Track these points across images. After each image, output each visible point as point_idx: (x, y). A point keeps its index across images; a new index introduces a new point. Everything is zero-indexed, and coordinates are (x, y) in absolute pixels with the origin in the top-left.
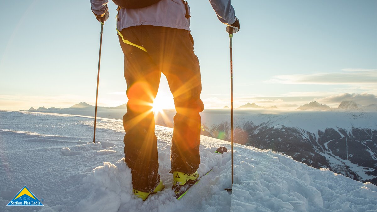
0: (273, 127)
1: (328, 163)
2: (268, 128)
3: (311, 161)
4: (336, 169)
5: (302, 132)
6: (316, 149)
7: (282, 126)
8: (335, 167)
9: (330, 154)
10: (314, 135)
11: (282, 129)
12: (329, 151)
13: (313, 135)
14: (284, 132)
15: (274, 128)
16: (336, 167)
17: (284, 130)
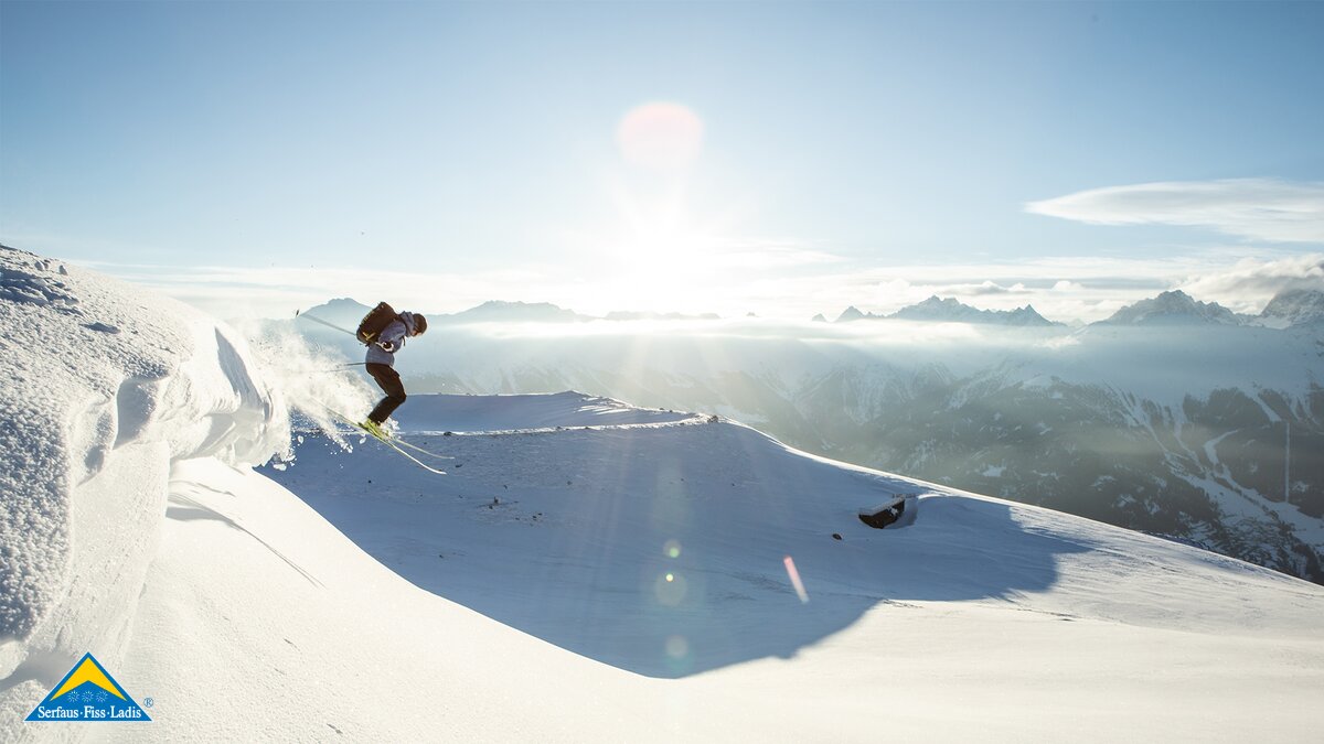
0: (1021, 384)
1: (1217, 515)
2: (1002, 387)
3: (1152, 507)
4: (1243, 534)
5: (1125, 403)
6: (1174, 464)
7: (1053, 378)
8: (1240, 528)
9: (1222, 482)
10: (1170, 415)
11: (1052, 389)
12: (1221, 471)
13: (1165, 414)
14: (1059, 400)
15: (1024, 387)
16: (1245, 528)
17: (1058, 395)
